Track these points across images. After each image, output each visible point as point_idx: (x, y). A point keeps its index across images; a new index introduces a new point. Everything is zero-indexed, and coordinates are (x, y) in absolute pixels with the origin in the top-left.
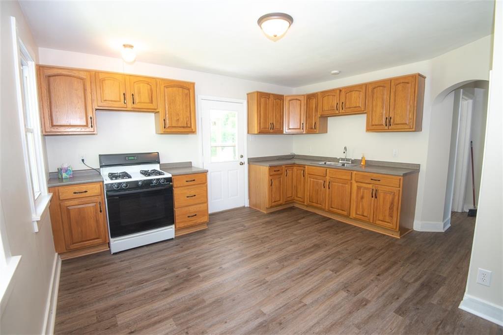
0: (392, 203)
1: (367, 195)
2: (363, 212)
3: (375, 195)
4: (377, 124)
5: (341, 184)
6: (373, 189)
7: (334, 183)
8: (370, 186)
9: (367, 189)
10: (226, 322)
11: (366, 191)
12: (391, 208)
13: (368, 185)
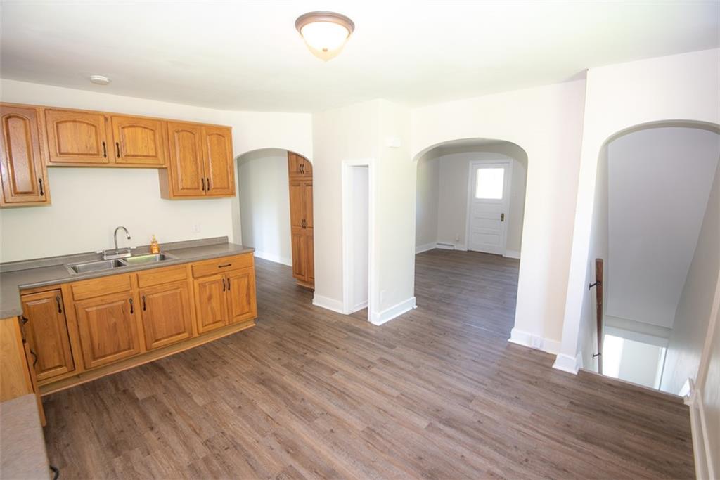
0: (248, 288)
1: (216, 290)
2: (214, 317)
3: (227, 286)
4: (189, 187)
5: (168, 293)
6: (223, 280)
7: (155, 296)
8: (219, 277)
9: (214, 282)
10: (463, 456)
11: (213, 285)
12: (248, 295)
13: (215, 276)
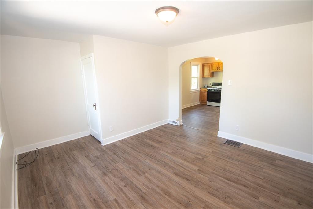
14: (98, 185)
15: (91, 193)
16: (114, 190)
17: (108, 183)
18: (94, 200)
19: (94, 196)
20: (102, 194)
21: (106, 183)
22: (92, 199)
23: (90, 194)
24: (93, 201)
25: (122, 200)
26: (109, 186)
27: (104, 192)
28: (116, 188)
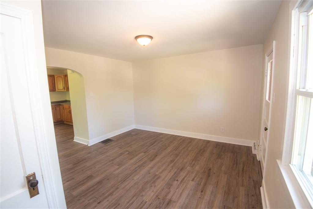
14: (187, 199)
15: (198, 198)
16: (184, 186)
17: (180, 192)
18: (202, 192)
19: (199, 194)
20: (194, 190)
21: (181, 193)
22: (203, 193)
23: (200, 198)
24: (204, 192)
25: (190, 177)
26: (183, 191)
27: (191, 190)
28: (183, 185)
